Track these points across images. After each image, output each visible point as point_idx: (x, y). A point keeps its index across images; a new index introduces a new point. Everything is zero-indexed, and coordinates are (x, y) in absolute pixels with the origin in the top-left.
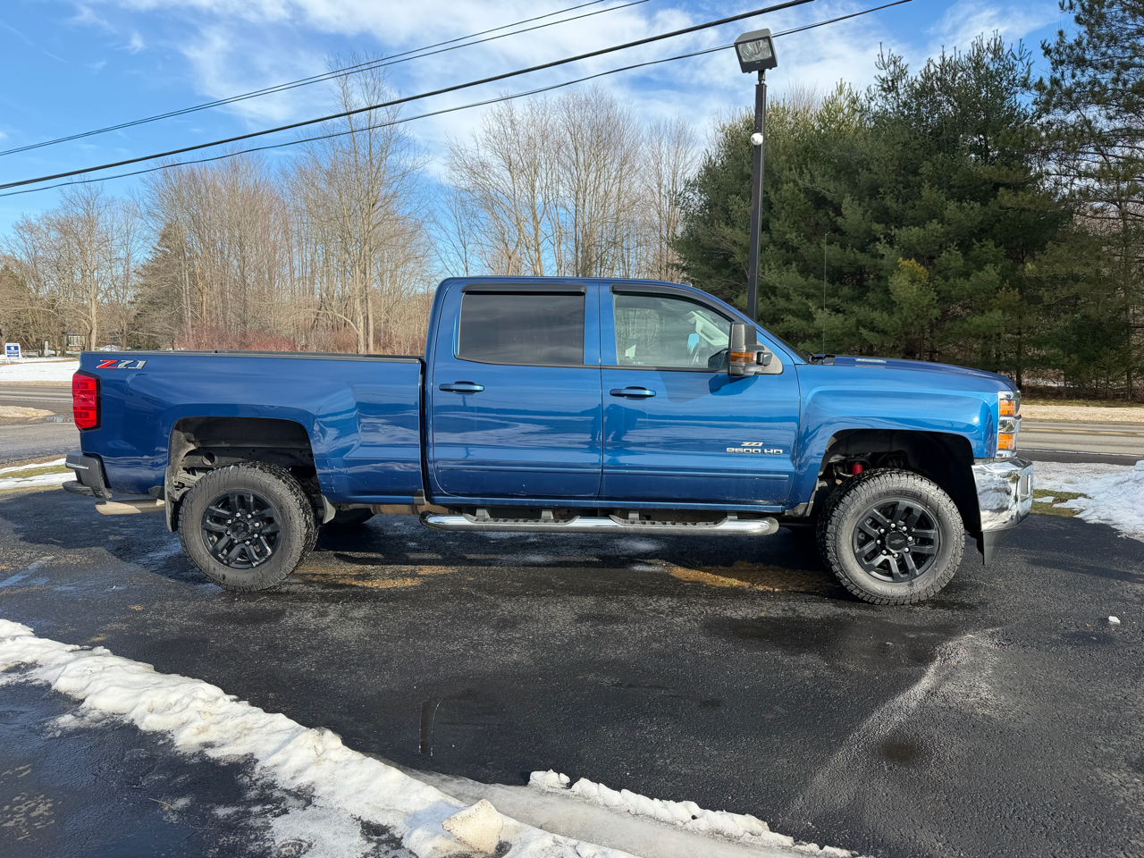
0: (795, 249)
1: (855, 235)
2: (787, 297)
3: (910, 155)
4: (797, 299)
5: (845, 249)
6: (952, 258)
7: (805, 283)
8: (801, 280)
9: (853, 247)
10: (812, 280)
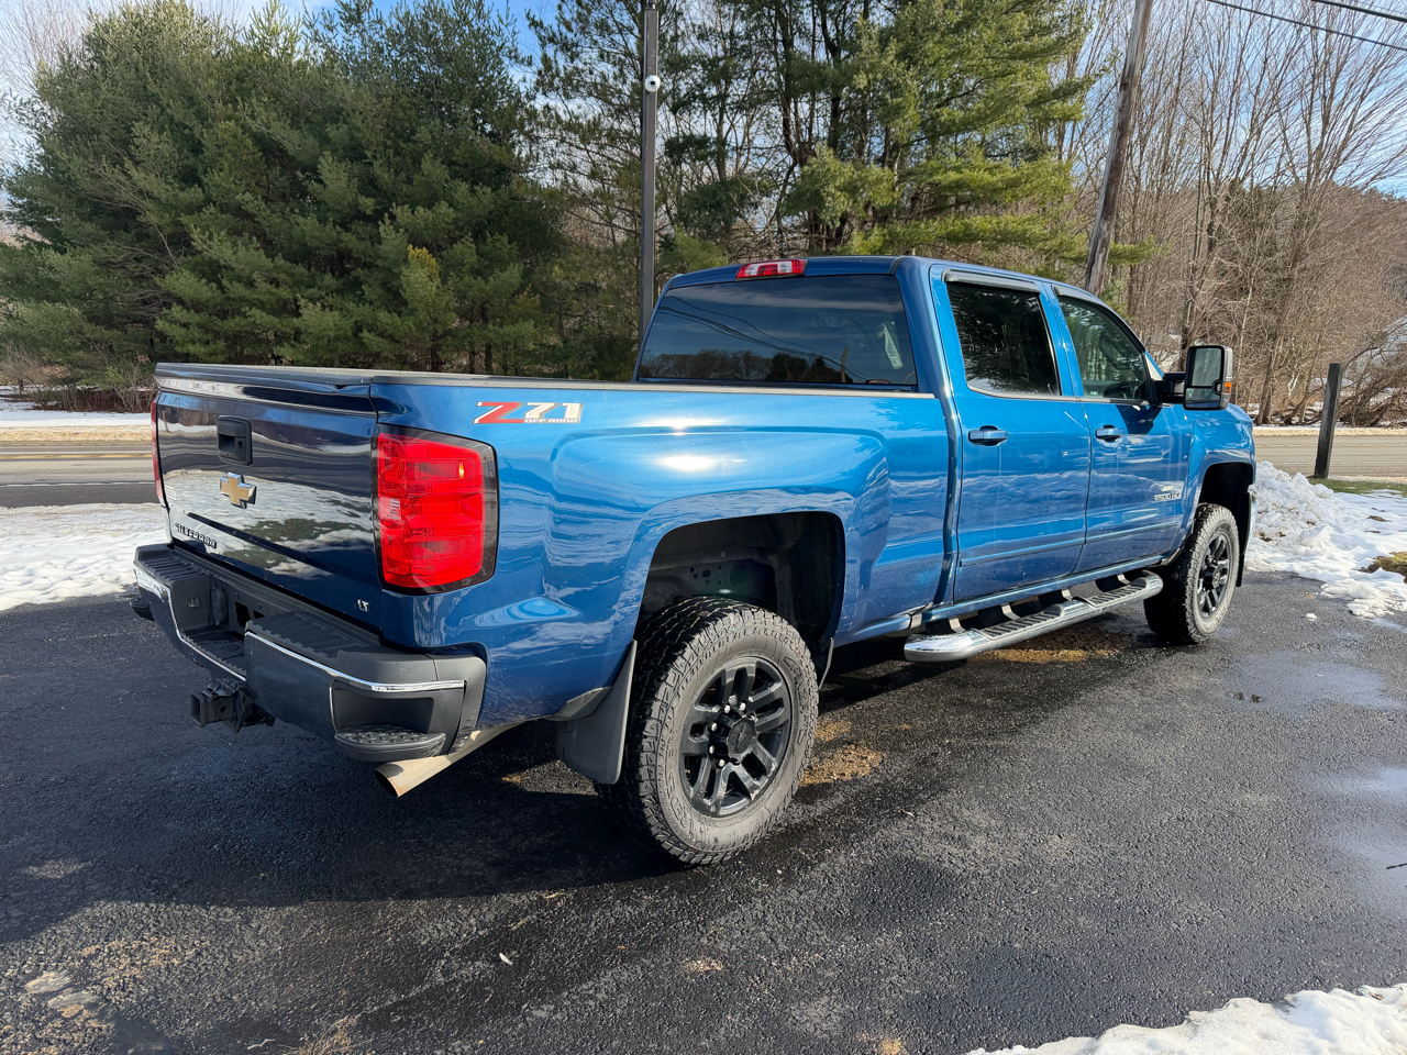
0: (250, 216)
1: (337, 207)
2: (250, 284)
3: (400, 115)
4: (263, 286)
5: (325, 225)
6: (465, 250)
7: (272, 265)
8: (267, 262)
9: (335, 223)
10: (280, 261)
